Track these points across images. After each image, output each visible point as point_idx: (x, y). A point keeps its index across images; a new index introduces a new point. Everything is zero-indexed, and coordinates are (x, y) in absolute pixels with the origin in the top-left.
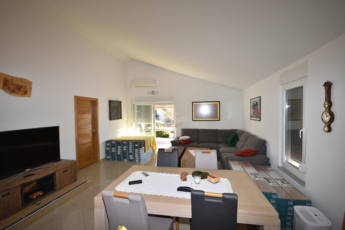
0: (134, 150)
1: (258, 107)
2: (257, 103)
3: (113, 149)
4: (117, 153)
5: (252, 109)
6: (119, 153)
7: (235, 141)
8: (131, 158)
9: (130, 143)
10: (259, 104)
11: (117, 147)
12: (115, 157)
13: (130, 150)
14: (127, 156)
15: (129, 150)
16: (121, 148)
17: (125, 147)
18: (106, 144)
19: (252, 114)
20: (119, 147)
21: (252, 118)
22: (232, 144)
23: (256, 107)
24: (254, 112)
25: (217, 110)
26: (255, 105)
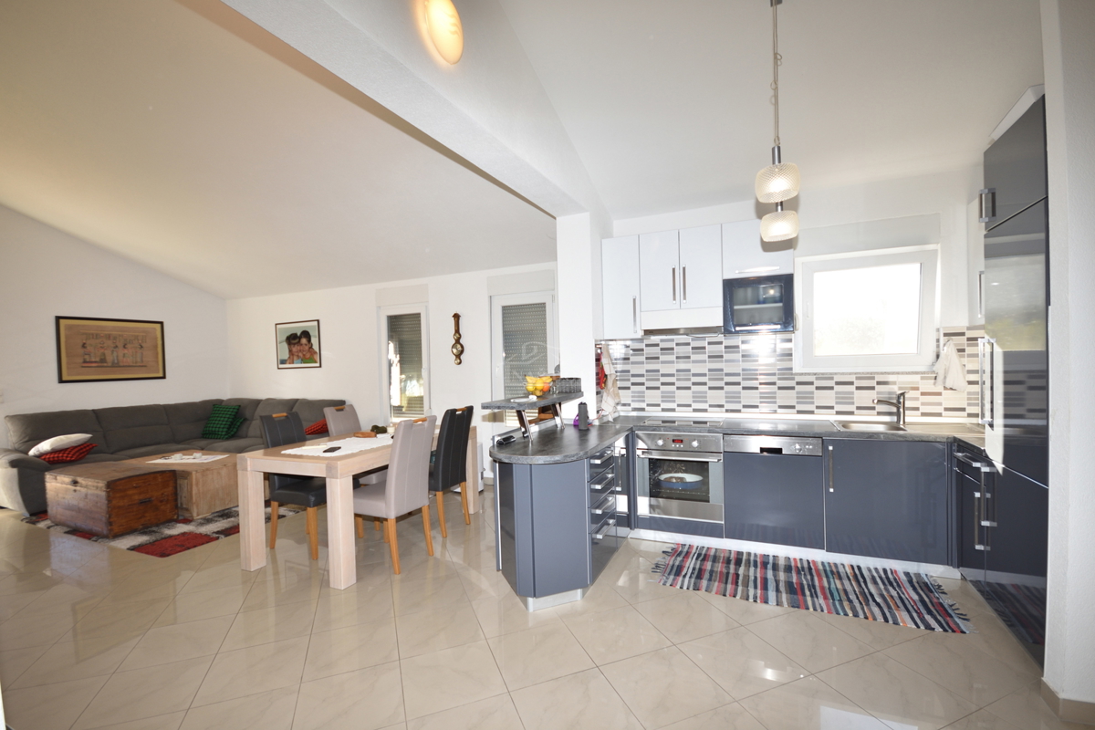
1: (309, 341)
2: (306, 333)
5: (285, 346)
7: (238, 424)
10: (313, 334)
19: (286, 355)
21: (281, 366)
22: (232, 433)
23: (304, 341)
24: (294, 350)
25: (156, 347)
26: (300, 338)
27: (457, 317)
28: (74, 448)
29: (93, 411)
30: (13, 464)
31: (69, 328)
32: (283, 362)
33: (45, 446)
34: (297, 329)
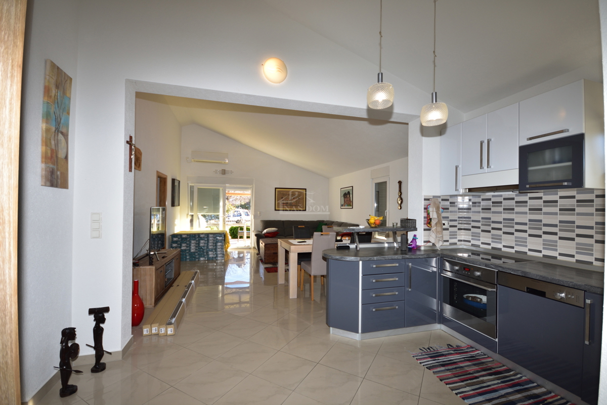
0: (216, 243)
1: (350, 196)
2: (349, 192)
3: (184, 245)
4: (190, 250)
5: (343, 198)
6: (192, 251)
8: (211, 256)
9: (210, 236)
10: (351, 193)
11: (190, 242)
12: (186, 256)
13: (210, 244)
14: (205, 254)
15: (208, 245)
16: (196, 244)
17: (202, 241)
18: (172, 239)
19: (343, 203)
20: (193, 242)
21: (342, 207)
23: (348, 196)
24: (345, 200)
25: (303, 198)
26: (347, 195)
27: (400, 183)
28: (272, 233)
29: (283, 221)
30: (256, 235)
31: (278, 191)
32: (342, 205)
33: (265, 231)
34: (346, 190)
